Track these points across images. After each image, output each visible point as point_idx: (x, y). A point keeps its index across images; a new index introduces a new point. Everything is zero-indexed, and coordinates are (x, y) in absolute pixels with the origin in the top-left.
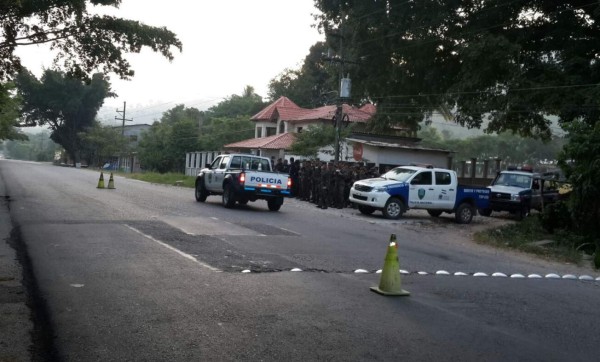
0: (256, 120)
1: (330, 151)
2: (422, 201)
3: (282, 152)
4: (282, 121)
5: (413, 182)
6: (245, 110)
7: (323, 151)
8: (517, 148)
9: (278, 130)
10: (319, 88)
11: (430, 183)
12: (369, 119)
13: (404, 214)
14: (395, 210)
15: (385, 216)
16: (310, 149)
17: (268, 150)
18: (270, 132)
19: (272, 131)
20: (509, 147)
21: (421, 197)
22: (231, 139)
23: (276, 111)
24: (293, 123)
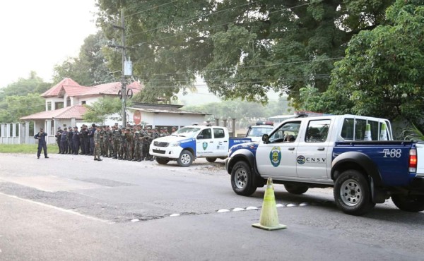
0: (46, 97)
1: (117, 118)
2: (206, 151)
3: (73, 121)
4: (69, 98)
5: (198, 138)
6: (31, 90)
7: (112, 118)
8: (236, 111)
9: (65, 104)
10: (93, 70)
11: (210, 137)
12: (139, 93)
13: (193, 162)
14: (186, 159)
15: (179, 165)
16: (99, 117)
17: (60, 119)
18: (58, 106)
19: (59, 105)
20: (230, 110)
21: (205, 148)
22: (23, 113)
23: (63, 89)
24: (78, 98)
